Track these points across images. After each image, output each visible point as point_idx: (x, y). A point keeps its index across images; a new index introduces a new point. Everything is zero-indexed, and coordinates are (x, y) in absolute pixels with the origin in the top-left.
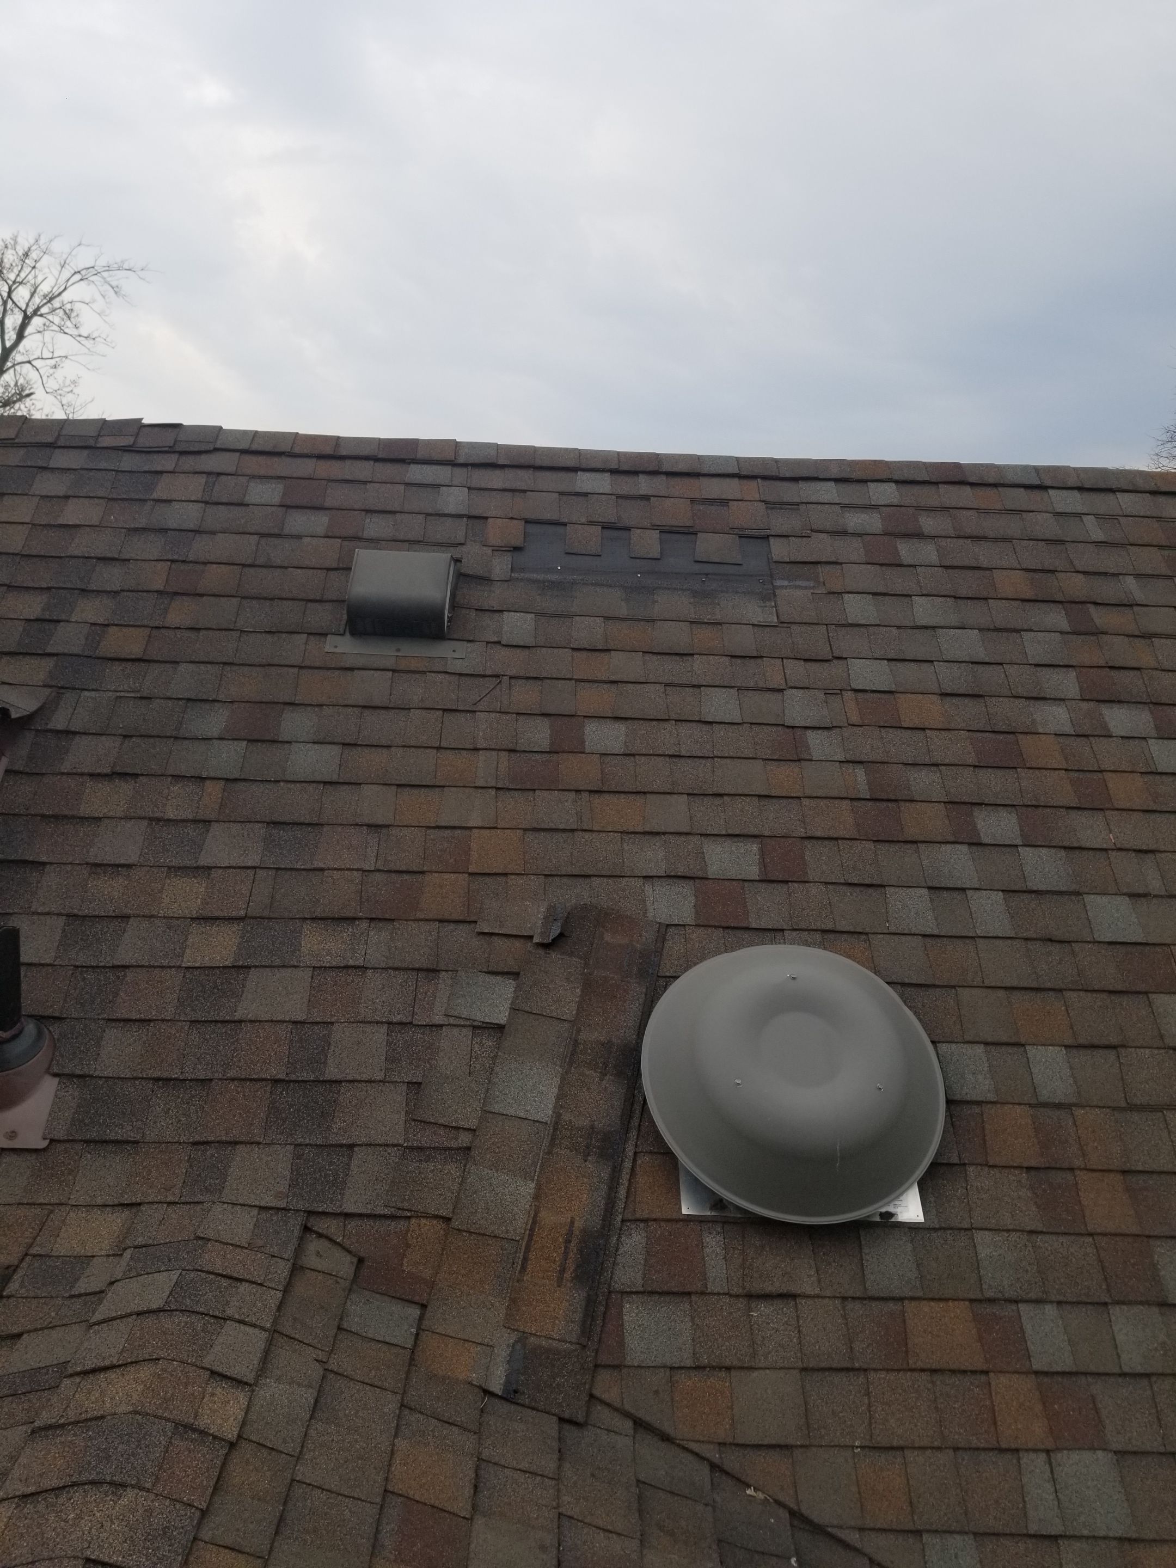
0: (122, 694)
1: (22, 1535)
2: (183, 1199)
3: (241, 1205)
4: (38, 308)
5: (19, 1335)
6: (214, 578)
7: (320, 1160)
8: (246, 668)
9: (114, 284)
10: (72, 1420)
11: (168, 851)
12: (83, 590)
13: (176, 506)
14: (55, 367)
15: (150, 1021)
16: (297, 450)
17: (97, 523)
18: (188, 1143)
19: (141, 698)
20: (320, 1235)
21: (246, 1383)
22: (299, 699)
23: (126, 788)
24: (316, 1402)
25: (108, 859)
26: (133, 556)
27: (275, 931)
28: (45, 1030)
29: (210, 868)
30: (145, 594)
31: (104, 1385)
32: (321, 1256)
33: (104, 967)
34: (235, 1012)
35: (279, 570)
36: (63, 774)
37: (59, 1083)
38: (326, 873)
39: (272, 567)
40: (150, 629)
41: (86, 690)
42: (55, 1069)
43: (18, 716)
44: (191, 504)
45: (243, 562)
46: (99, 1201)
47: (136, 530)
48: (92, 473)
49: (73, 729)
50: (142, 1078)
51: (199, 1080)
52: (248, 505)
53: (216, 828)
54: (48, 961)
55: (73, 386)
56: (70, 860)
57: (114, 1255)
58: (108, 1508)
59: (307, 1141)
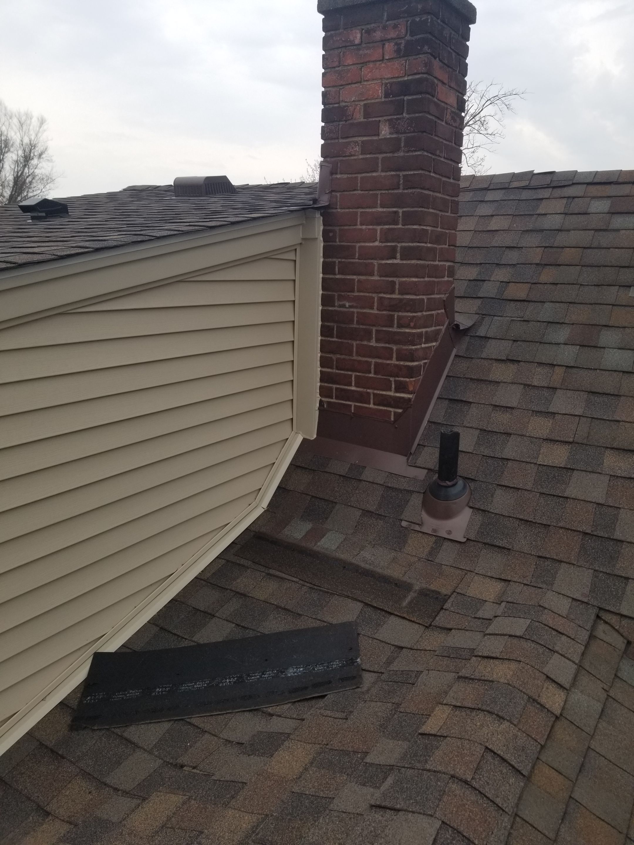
0: (514, 319)
1: (455, 724)
2: (532, 584)
3: (563, 595)
4: (468, 122)
5: (450, 629)
6: (567, 255)
7: (608, 581)
8: (582, 306)
9: (507, 103)
10: (478, 678)
11: (533, 402)
12: (497, 264)
13: (549, 217)
14: (474, 152)
15: (519, 489)
16: (620, 180)
17: (507, 229)
18: (536, 556)
19: (524, 321)
20: (606, 622)
21: (565, 688)
22: (611, 323)
23: (513, 367)
24: (603, 711)
25: (502, 404)
26: (524, 245)
27: (589, 452)
28: (467, 485)
29: (555, 413)
30: (529, 265)
31: (492, 666)
32: (606, 634)
33: (497, 458)
34: (565, 492)
35: (604, 250)
36: (482, 358)
37: (473, 512)
38: (621, 423)
39: (601, 248)
40: (530, 284)
41: (496, 316)
42: (471, 504)
43: (463, 328)
44: (557, 216)
45: (584, 246)
46: (489, 574)
47: (527, 231)
48: (505, 202)
49: (488, 336)
50: (514, 517)
51: (543, 524)
52: (589, 214)
53: (559, 393)
54: (470, 451)
55: (481, 161)
56: (483, 402)
57: (496, 603)
58: (496, 727)
59: (601, 570)
